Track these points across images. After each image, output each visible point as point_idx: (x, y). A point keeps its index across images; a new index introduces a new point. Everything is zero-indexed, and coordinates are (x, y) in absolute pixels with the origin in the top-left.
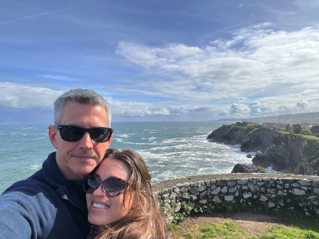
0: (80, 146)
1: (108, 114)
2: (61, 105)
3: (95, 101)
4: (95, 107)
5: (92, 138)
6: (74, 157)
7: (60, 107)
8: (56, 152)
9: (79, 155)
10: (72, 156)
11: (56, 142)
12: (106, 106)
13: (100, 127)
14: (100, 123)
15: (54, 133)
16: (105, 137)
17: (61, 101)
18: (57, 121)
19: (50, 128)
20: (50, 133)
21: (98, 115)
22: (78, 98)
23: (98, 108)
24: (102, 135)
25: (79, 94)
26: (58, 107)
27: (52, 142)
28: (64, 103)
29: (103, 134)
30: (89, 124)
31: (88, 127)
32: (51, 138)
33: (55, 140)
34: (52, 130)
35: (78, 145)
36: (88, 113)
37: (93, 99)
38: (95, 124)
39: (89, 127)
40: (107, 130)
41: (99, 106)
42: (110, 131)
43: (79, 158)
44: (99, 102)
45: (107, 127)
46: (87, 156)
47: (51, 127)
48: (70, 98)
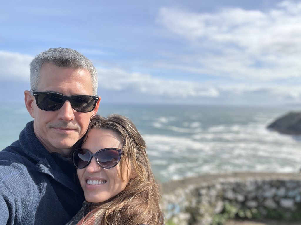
0: (59, 116)
1: (93, 80)
2: (38, 67)
3: (77, 64)
4: (77, 71)
5: (73, 106)
6: (53, 129)
7: (36, 69)
8: (33, 121)
9: (58, 127)
10: (51, 127)
11: (33, 109)
12: (91, 69)
13: (82, 95)
14: (82, 90)
15: (31, 99)
16: (88, 106)
17: (37, 62)
18: (33, 86)
19: (25, 94)
20: (26, 99)
21: (81, 80)
22: (57, 60)
23: (81, 73)
24: (86, 104)
25: (58, 55)
26: (34, 69)
27: (29, 110)
28: (41, 66)
29: (86, 102)
30: (70, 91)
31: (68, 95)
32: (27, 105)
33: (32, 108)
34: (28, 97)
35: (57, 114)
36: (68, 78)
37: (74, 61)
38: (77, 91)
39: (70, 95)
40: (92, 98)
41: (82, 69)
42: (95, 100)
43: (59, 130)
44: (82, 65)
45: (92, 95)
46: (68, 127)
47: (26, 92)
48: (48, 59)
